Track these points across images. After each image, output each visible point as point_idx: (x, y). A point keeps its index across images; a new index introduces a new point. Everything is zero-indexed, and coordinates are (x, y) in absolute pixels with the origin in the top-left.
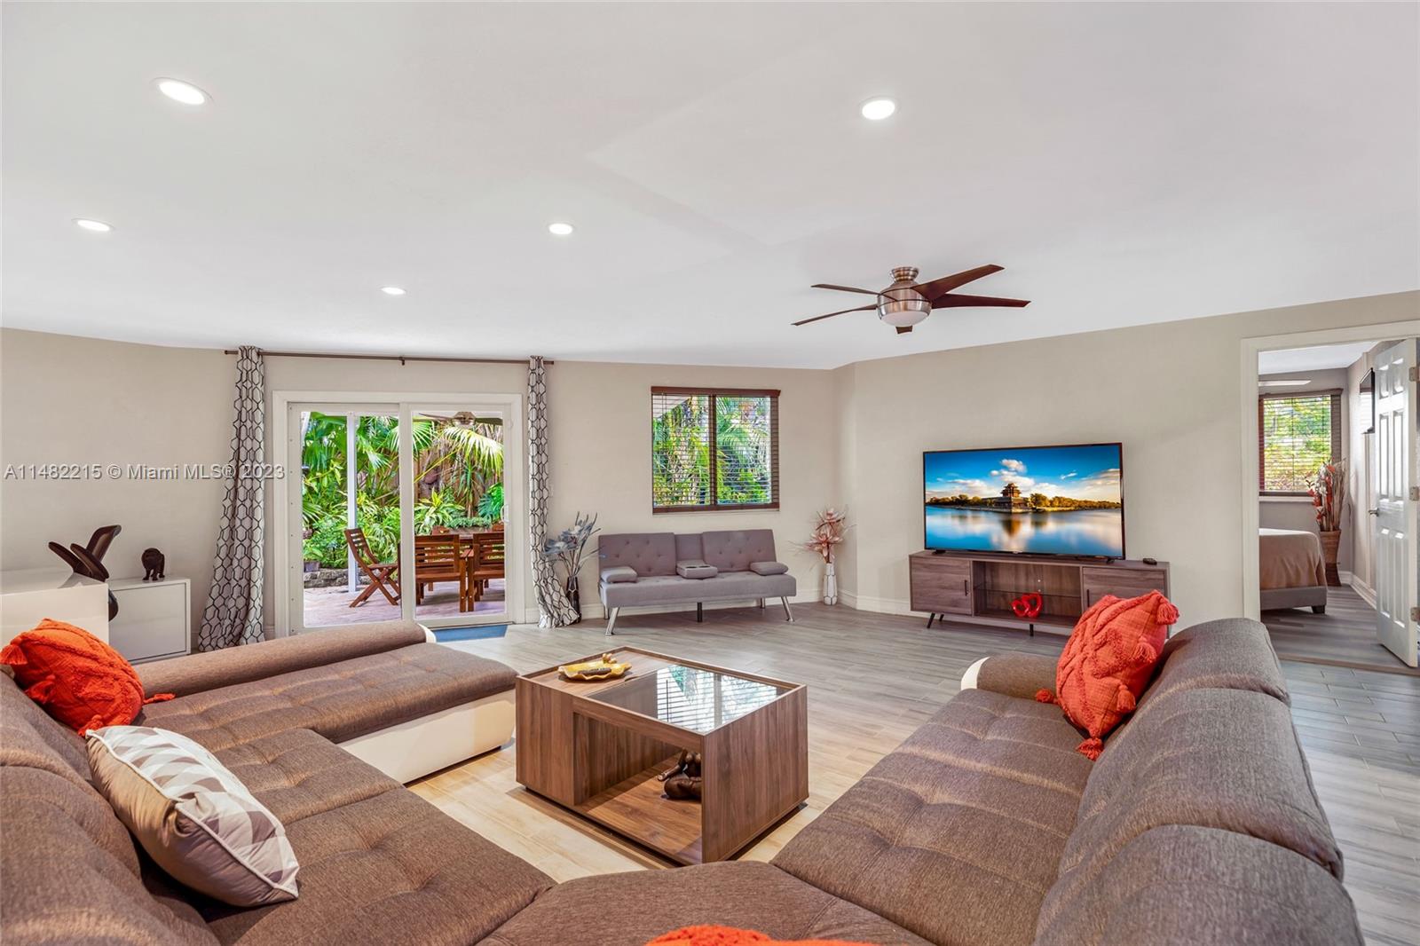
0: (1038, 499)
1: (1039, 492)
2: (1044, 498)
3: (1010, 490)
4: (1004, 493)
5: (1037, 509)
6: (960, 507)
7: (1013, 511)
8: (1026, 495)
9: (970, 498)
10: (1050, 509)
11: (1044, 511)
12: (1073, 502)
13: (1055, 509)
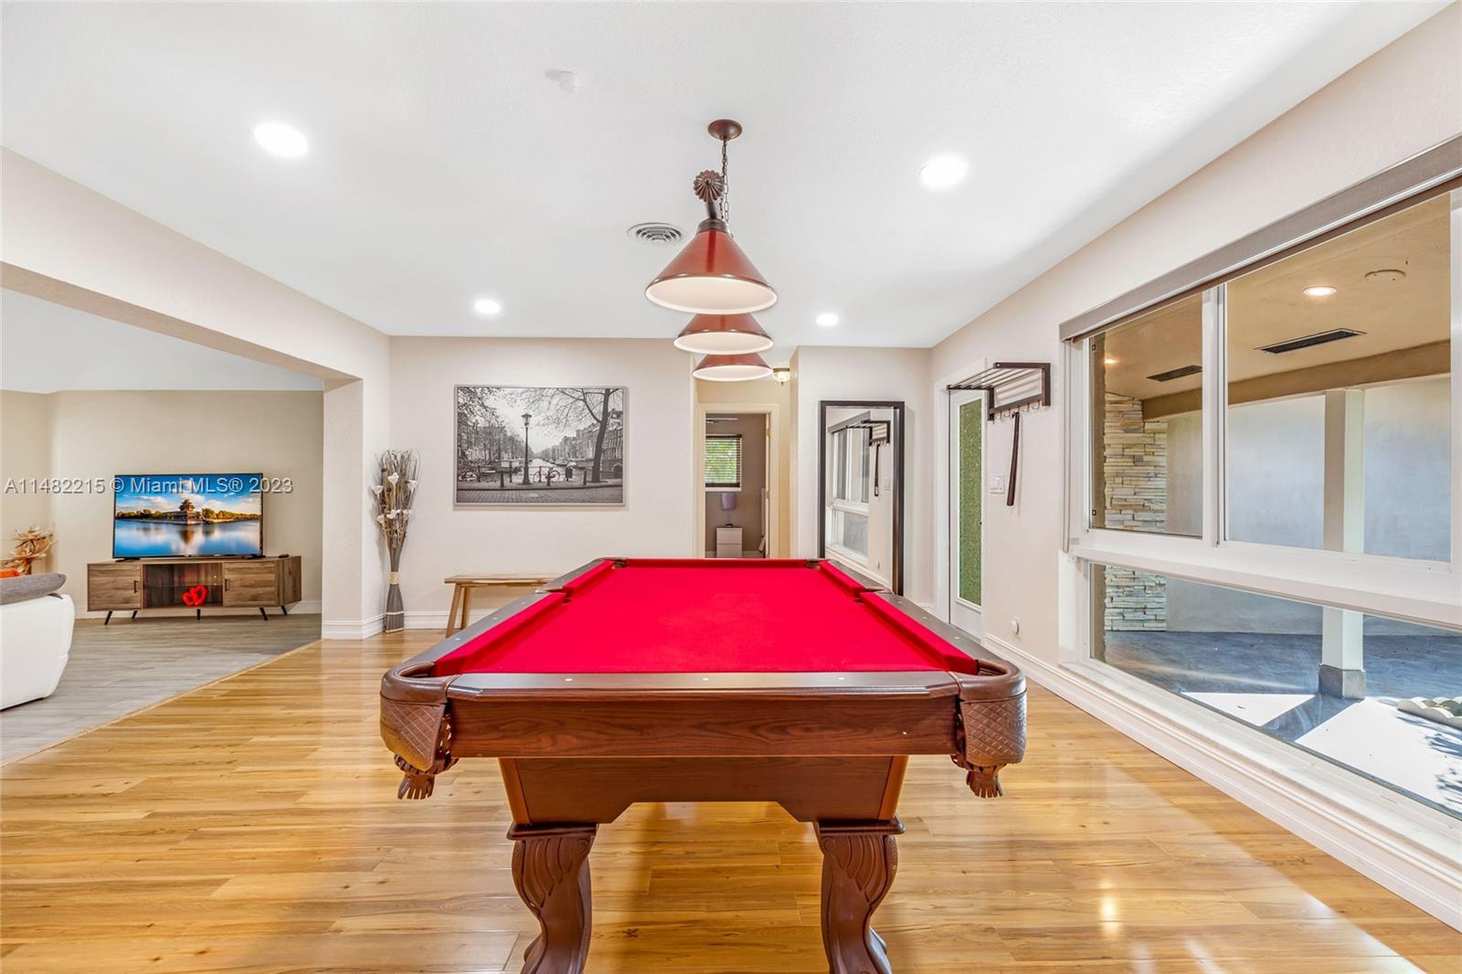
0: (207, 512)
1: (208, 507)
2: (212, 512)
3: (186, 505)
4: (182, 508)
5: (207, 521)
6: (144, 520)
7: (189, 522)
8: (199, 510)
9: (153, 512)
10: (216, 521)
11: (212, 523)
12: (232, 515)
13: (220, 521)
